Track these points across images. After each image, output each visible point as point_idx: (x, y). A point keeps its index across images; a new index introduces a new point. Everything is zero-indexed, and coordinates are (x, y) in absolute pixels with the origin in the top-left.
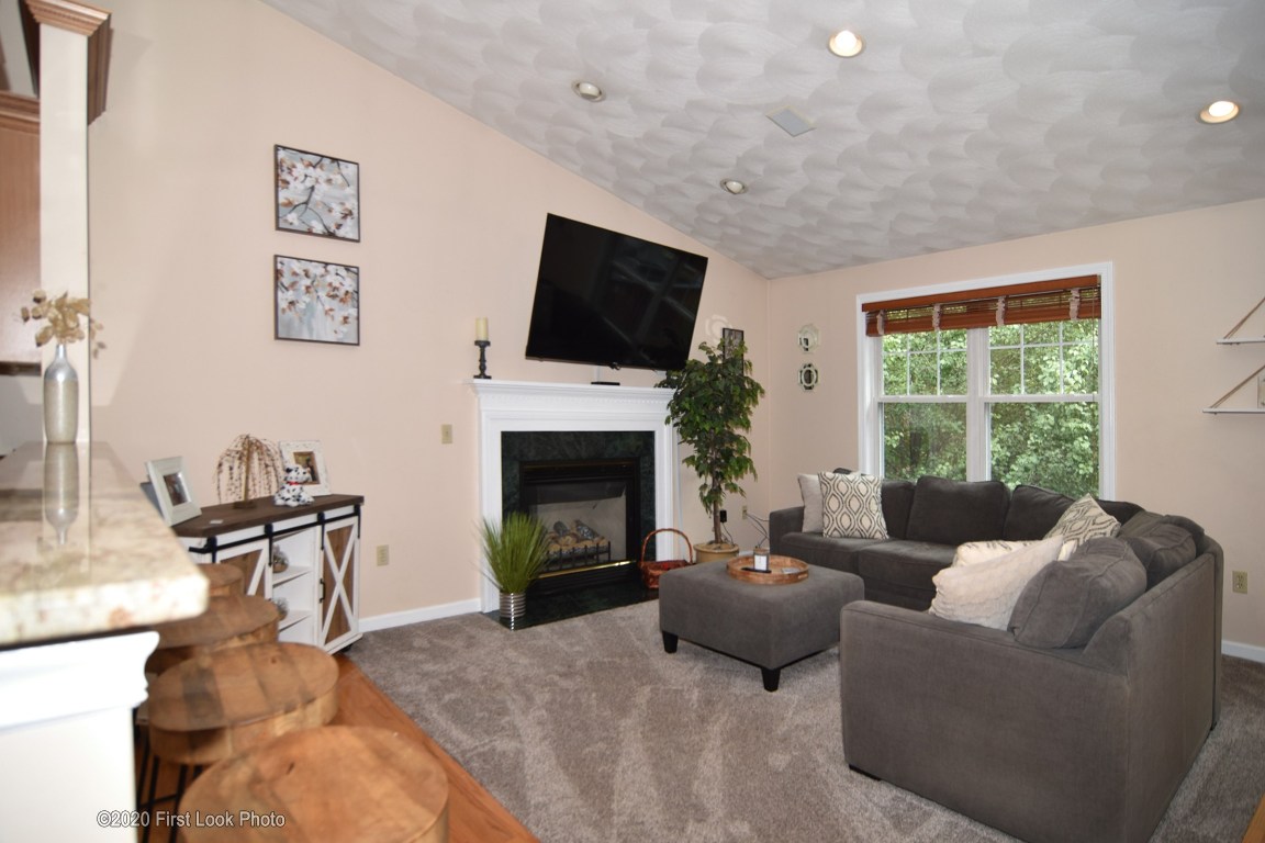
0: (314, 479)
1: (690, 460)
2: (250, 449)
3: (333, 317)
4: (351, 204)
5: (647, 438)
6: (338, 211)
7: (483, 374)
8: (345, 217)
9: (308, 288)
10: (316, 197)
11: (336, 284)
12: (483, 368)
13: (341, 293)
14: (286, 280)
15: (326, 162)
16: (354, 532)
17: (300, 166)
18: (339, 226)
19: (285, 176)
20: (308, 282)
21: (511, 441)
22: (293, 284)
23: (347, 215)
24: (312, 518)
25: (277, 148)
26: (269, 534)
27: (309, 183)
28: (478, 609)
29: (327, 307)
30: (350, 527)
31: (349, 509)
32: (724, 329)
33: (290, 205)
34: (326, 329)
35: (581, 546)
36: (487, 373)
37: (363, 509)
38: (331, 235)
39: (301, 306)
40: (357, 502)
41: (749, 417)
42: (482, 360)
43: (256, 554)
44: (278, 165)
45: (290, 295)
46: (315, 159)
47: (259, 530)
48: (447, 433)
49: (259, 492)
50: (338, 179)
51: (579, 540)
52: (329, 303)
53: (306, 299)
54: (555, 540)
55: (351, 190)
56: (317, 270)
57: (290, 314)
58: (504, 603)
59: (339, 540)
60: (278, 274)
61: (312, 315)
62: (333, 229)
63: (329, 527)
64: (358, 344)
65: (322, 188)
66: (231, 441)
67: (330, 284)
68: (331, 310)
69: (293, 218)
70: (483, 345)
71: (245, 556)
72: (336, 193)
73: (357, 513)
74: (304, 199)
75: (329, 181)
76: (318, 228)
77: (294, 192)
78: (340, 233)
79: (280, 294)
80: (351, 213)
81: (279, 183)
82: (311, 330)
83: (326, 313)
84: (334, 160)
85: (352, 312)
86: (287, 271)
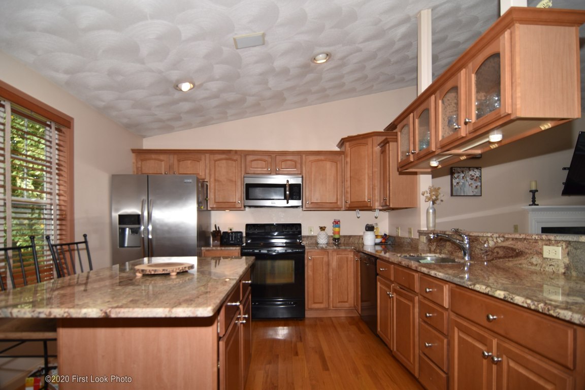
3: (472, 187)
7: (534, 204)
9: (463, 177)
11: (473, 174)
12: (534, 202)
13: (475, 178)
14: (455, 175)
29: (470, 183)
34: (469, 190)
36: (536, 204)
39: (461, 184)
42: (534, 198)
45: (457, 180)
52: (470, 182)
53: (462, 181)
56: (466, 170)
57: (458, 187)
60: (453, 173)
61: (465, 187)
64: (481, 196)
67: (471, 175)
68: (471, 184)
79: (454, 180)
82: (464, 193)
85: (479, 184)
86: (456, 172)
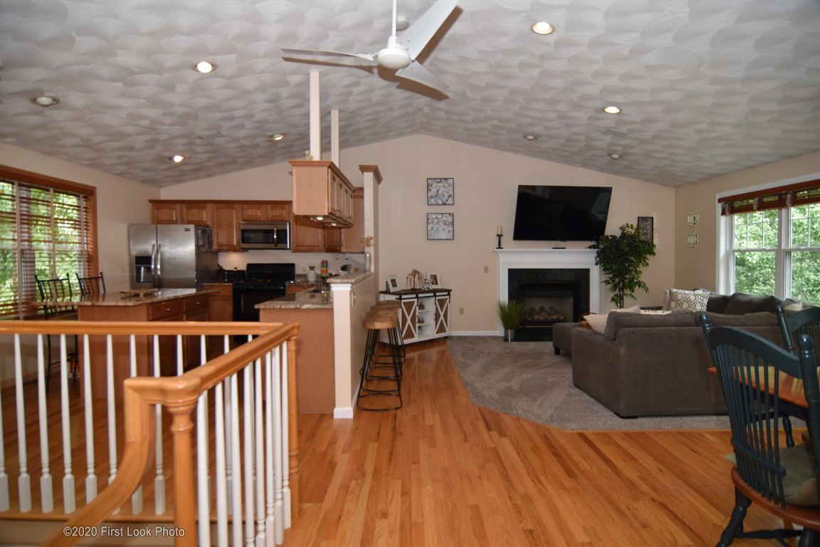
0: (437, 283)
1: (607, 282)
2: (415, 273)
3: (445, 231)
4: (451, 193)
5: (585, 273)
6: (446, 195)
7: (500, 247)
8: (449, 197)
9: (437, 222)
10: (440, 192)
11: (446, 220)
12: (500, 244)
13: (448, 223)
14: (430, 221)
15: (443, 180)
16: (448, 300)
17: (434, 183)
18: (447, 201)
19: (430, 188)
20: (437, 220)
21: (512, 273)
22: (433, 222)
23: (450, 196)
24: (432, 294)
25: (428, 179)
26: (417, 297)
27: (437, 188)
28: (498, 335)
29: (443, 228)
30: (446, 299)
31: (446, 293)
32: (638, 218)
33: (432, 197)
34: (443, 235)
35: (550, 317)
36: (502, 247)
37: (451, 293)
38: (444, 204)
39: (435, 228)
40: (449, 291)
41: (647, 261)
42: (500, 242)
43: (414, 302)
44: (428, 185)
45: (432, 225)
46: (439, 180)
47: (414, 296)
48: (486, 269)
49: (417, 287)
50: (447, 185)
51: (549, 314)
52: (444, 226)
53: (436, 226)
54: (539, 314)
55: (451, 188)
57: (432, 232)
58: (506, 333)
59: (442, 303)
60: (428, 219)
61: (439, 231)
62: (445, 202)
63: (437, 298)
64: (453, 239)
65: (442, 189)
66: (410, 272)
67: (444, 220)
68: (445, 229)
69: (432, 201)
70: (500, 236)
71: (410, 302)
72: (446, 190)
73: (449, 295)
74: (436, 194)
75: (444, 186)
76: (440, 202)
77: (433, 192)
78: (447, 203)
79: (428, 225)
81: (429, 190)
82: (438, 236)
83: (443, 230)
84: (446, 179)
85: (452, 228)
86: (430, 218)
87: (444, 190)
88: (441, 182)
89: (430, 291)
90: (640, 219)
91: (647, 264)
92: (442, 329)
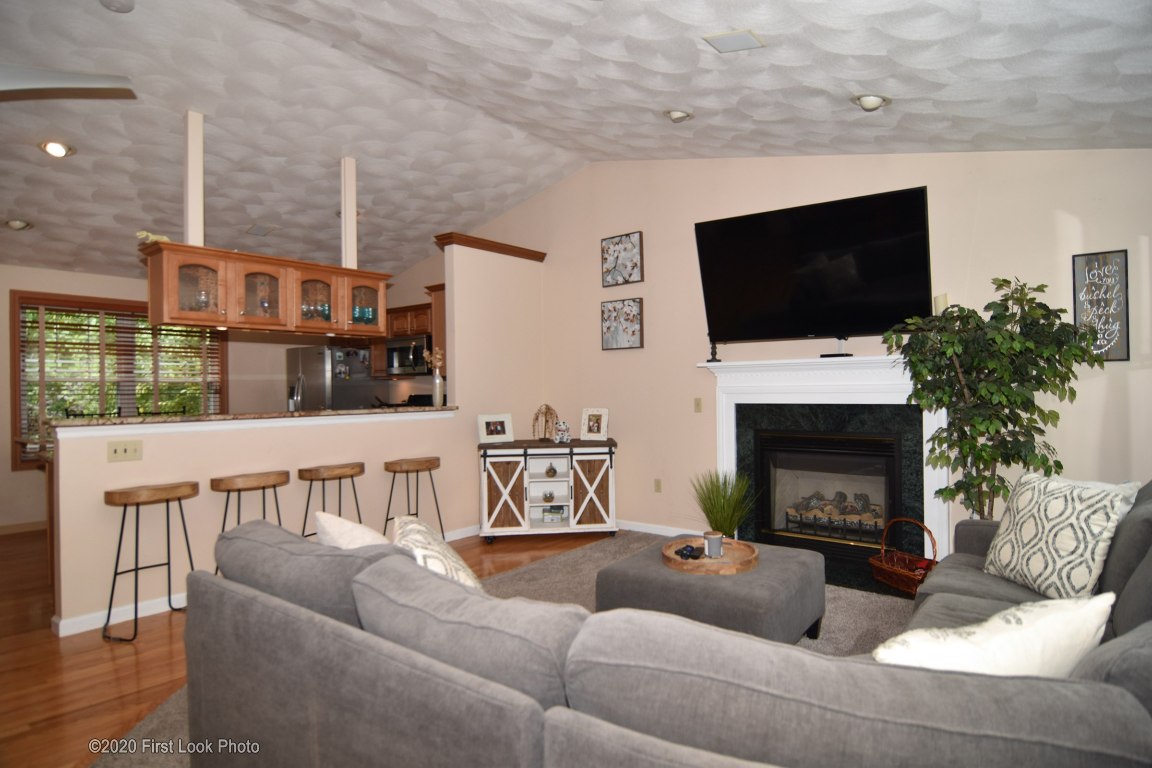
0: (599, 430)
2: (548, 412)
3: (627, 333)
4: (636, 259)
6: (629, 265)
7: (713, 359)
8: (634, 268)
9: (615, 318)
10: (619, 262)
11: (629, 312)
12: (714, 353)
13: (631, 317)
14: (606, 316)
15: (623, 238)
16: (608, 463)
17: (611, 246)
18: (630, 275)
19: (606, 256)
20: (615, 314)
22: (610, 316)
24: (567, 450)
25: (602, 241)
26: (525, 455)
27: (616, 255)
29: (625, 327)
30: (603, 461)
32: (1075, 257)
33: (608, 271)
34: (624, 340)
36: (717, 357)
37: (616, 450)
38: (626, 282)
39: (612, 329)
42: (713, 347)
44: (603, 251)
45: (608, 324)
46: (617, 240)
47: (521, 451)
48: (698, 405)
50: (629, 246)
52: (625, 324)
53: (615, 324)
55: (637, 250)
56: (619, 306)
57: (609, 334)
59: (591, 467)
60: (603, 312)
61: (618, 333)
62: (627, 277)
63: (579, 458)
64: (642, 347)
65: (623, 254)
67: (626, 313)
68: (627, 328)
69: (609, 279)
71: (508, 463)
72: (629, 255)
73: (611, 453)
74: (613, 266)
75: (625, 249)
76: (620, 280)
77: (610, 263)
78: (631, 279)
79: (604, 324)
80: (636, 264)
81: (604, 260)
82: (618, 342)
83: (624, 331)
84: (627, 235)
85: (637, 327)
86: (606, 312)
87: (627, 255)
88: (620, 242)
89: (562, 444)
90: (1080, 262)
91: (1073, 393)
92: (592, 515)
